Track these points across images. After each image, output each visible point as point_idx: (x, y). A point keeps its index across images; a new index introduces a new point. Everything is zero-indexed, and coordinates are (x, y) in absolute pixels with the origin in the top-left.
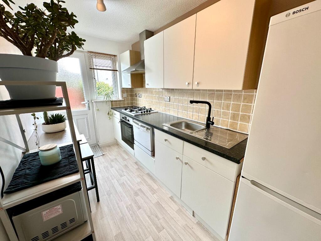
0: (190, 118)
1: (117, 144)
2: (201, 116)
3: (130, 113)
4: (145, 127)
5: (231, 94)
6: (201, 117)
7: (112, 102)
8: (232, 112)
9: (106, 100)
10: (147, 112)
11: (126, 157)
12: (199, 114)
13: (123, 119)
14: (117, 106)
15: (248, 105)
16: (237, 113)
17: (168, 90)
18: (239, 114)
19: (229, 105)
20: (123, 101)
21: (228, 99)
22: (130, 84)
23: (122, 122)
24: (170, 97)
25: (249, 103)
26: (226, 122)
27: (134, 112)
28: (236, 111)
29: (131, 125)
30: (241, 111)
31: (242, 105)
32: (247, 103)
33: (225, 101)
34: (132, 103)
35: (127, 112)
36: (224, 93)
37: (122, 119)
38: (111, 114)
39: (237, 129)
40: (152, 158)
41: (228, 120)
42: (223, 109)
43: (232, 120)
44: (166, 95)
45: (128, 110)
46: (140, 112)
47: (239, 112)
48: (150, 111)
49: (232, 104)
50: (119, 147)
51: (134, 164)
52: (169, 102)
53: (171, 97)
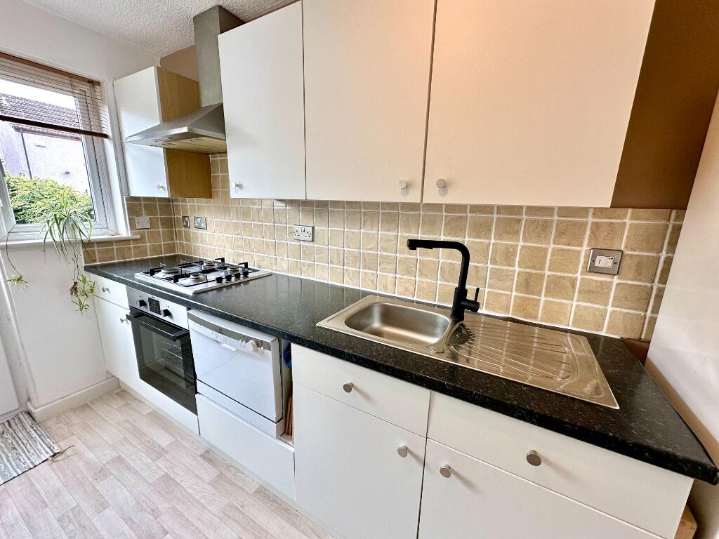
0: (386, 288)
1: (118, 391)
2: (422, 282)
3: (171, 286)
4: (247, 339)
5: (519, 221)
6: (425, 285)
7: (87, 245)
8: (521, 270)
9: (57, 239)
10: (237, 276)
11: (164, 439)
12: (417, 278)
13: (143, 308)
14: (112, 258)
15: (569, 250)
16: (536, 274)
17: (305, 205)
18: (543, 275)
19: (511, 250)
20: (135, 240)
21: (509, 233)
22: (164, 183)
23: (136, 316)
24: (313, 228)
25: (573, 245)
26: (504, 298)
27: (189, 281)
28: (533, 267)
29: (178, 329)
30: (550, 266)
31: (553, 249)
32: (569, 245)
33: (500, 239)
34: (172, 248)
35: (160, 280)
36: (495, 216)
37: (138, 306)
38: (88, 288)
39: (536, 318)
40: (281, 443)
41: (509, 293)
42: (494, 262)
43: (522, 293)
44: (301, 223)
45: (158, 275)
46: (212, 276)
47: (543, 269)
48: (246, 274)
49: (522, 247)
50: (128, 404)
51: (199, 458)
52: (311, 244)
53: (316, 228)
